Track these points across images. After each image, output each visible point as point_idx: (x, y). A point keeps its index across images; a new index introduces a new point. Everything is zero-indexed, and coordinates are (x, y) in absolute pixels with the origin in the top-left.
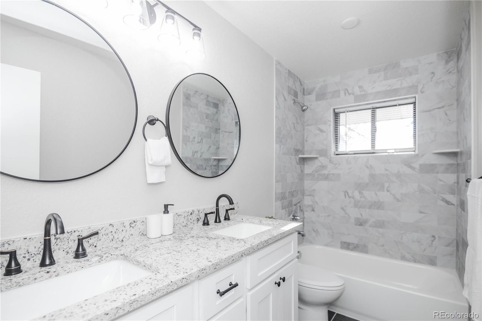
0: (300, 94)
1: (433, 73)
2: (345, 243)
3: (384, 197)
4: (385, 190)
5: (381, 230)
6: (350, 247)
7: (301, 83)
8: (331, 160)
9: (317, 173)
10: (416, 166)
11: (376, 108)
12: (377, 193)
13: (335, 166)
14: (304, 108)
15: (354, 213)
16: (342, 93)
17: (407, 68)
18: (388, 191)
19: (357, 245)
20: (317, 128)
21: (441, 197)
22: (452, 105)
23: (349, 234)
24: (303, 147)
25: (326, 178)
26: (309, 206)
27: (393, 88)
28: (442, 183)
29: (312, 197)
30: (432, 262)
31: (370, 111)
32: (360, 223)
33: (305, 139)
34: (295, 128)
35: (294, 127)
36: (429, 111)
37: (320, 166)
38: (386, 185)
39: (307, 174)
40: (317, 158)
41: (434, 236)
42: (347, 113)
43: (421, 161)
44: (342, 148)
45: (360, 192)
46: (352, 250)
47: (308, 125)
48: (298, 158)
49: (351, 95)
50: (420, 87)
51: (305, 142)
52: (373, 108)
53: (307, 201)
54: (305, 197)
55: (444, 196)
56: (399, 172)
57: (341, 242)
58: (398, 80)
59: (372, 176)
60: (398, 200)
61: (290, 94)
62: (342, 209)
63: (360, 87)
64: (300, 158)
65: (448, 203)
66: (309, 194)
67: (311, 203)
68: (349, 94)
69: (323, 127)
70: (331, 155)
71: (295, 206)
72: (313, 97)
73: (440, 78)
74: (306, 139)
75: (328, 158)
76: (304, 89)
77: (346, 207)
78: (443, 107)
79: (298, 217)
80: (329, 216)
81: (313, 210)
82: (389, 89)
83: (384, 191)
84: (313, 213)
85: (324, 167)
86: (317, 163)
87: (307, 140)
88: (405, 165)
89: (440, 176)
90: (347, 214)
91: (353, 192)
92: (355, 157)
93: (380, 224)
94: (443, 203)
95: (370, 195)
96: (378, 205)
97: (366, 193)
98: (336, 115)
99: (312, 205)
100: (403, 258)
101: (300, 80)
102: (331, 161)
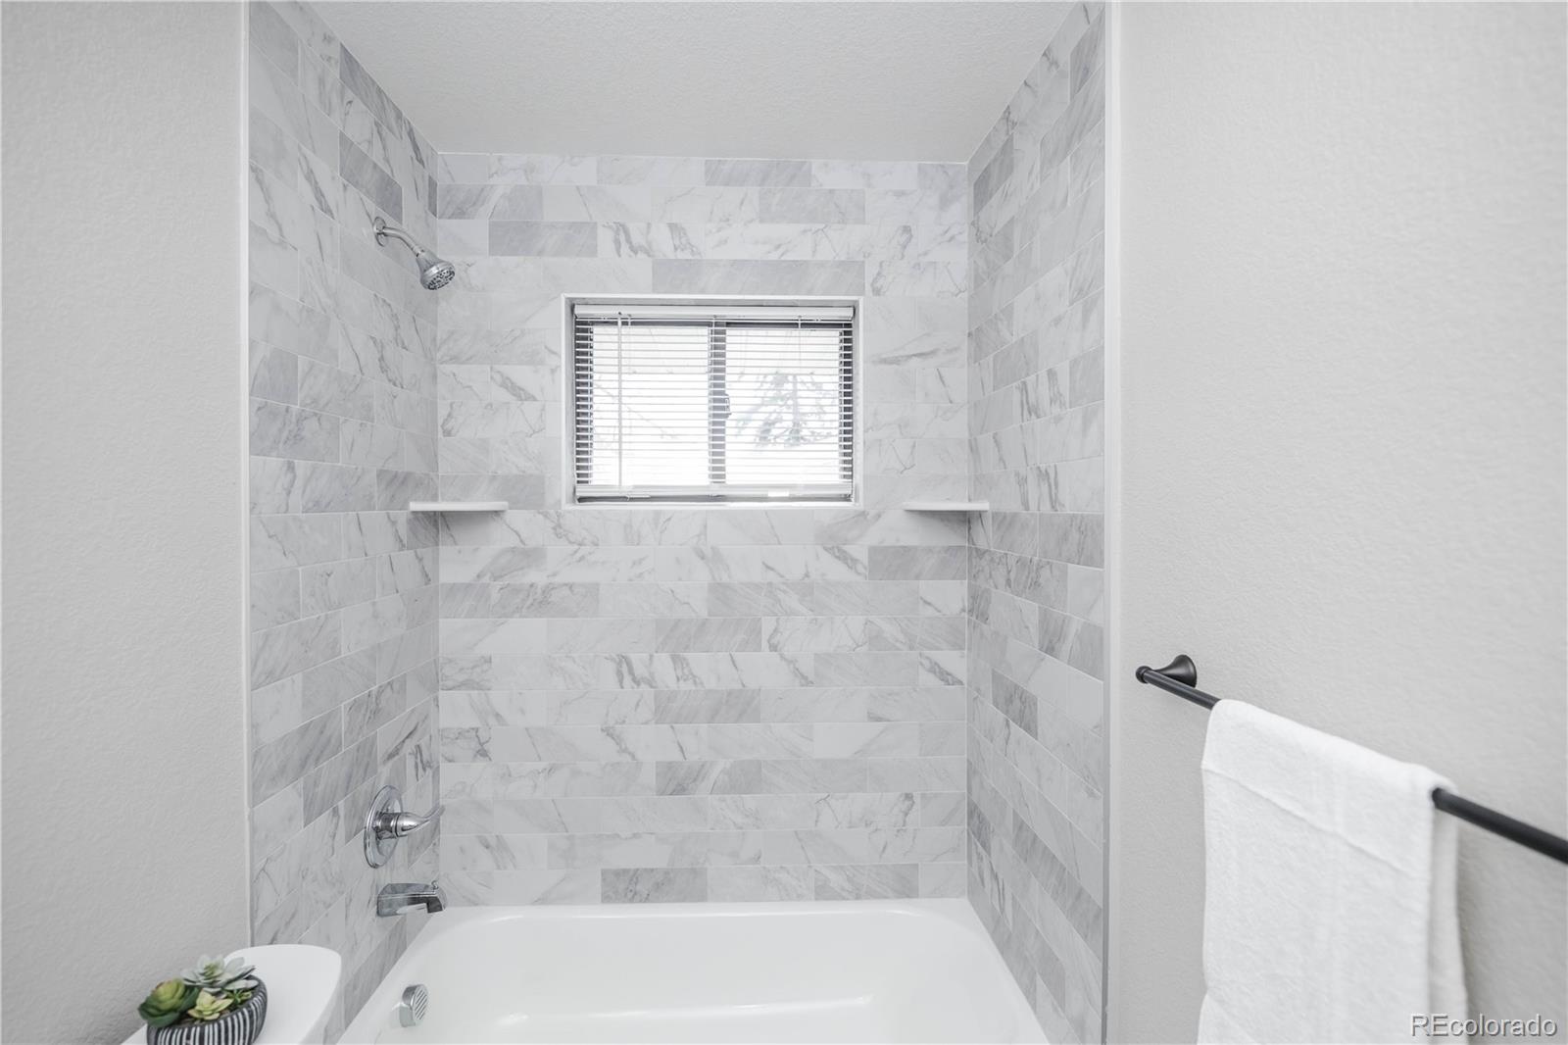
0: (412, 206)
1: (907, 229)
2: (619, 873)
3: (762, 671)
4: (765, 644)
5: (750, 801)
6: (639, 887)
7: (416, 148)
8: (560, 526)
9: (499, 584)
10: (859, 551)
11: (728, 324)
12: (738, 656)
13: (576, 552)
14: (434, 270)
15: (653, 744)
16: (605, 238)
17: (831, 191)
18: (774, 648)
19: (667, 873)
20: (498, 377)
21: (927, 658)
22: (956, 349)
23: (635, 836)
24: (433, 464)
25: (541, 602)
26: (461, 734)
27: (789, 257)
28: (929, 612)
29: (474, 693)
30: (905, 886)
31: (705, 331)
32: (678, 782)
33: (440, 422)
34: (384, 370)
35: (382, 359)
36: (896, 361)
37: (513, 550)
38: (768, 625)
39: (453, 589)
40: (497, 513)
41: (908, 797)
42: (625, 330)
43: (875, 536)
44: (604, 473)
45: (675, 659)
46: (647, 899)
47: (455, 359)
48: (402, 517)
49: (641, 255)
50: (870, 271)
51: (440, 435)
52: (717, 324)
53: (454, 711)
54: (442, 694)
55: (936, 655)
56: (807, 575)
57: (604, 873)
58: (805, 231)
59: (720, 592)
60: (806, 681)
61: (356, 185)
62: (608, 732)
63: (673, 227)
64: (414, 512)
65: (946, 677)
66: (461, 678)
67: (470, 721)
68: (634, 250)
69: (521, 375)
70: (559, 502)
71: (390, 763)
72: (475, 230)
73: (926, 254)
74: (446, 421)
75: (546, 515)
76: (432, 184)
77: (624, 722)
78: (933, 353)
79: (406, 815)
80: (551, 770)
81: (483, 753)
82: (774, 256)
83: (759, 649)
84: (481, 764)
85: (530, 555)
86: (497, 540)
87: (448, 426)
88: (826, 549)
89: (926, 587)
90: (625, 750)
91: (651, 656)
92: (658, 513)
93: (747, 779)
94: (931, 681)
95: (711, 668)
96: (739, 705)
97: (697, 660)
98: (581, 330)
99: (477, 730)
100: (823, 892)
101: (411, 133)
102: (559, 530)
